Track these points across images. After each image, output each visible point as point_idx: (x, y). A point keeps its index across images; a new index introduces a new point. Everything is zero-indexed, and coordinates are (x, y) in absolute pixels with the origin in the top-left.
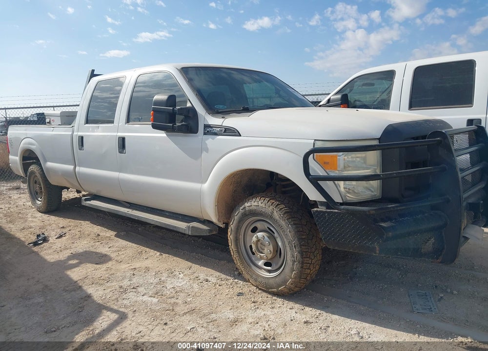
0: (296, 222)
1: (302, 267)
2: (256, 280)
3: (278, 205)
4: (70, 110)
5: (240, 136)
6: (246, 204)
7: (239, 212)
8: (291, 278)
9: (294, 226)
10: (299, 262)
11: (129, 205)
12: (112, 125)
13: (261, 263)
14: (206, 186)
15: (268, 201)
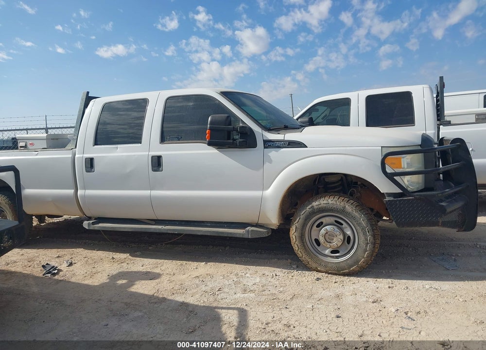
0: (367, 212)
1: (374, 247)
2: (326, 266)
3: (349, 200)
4: (56, 133)
5: (307, 147)
6: (313, 203)
7: (306, 212)
8: (364, 257)
9: (366, 215)
10: (372, 243)
11: (154, 223)
12: (140, 145)
13: (327, 252)
14: (269, 192)
15: (339, 198)
